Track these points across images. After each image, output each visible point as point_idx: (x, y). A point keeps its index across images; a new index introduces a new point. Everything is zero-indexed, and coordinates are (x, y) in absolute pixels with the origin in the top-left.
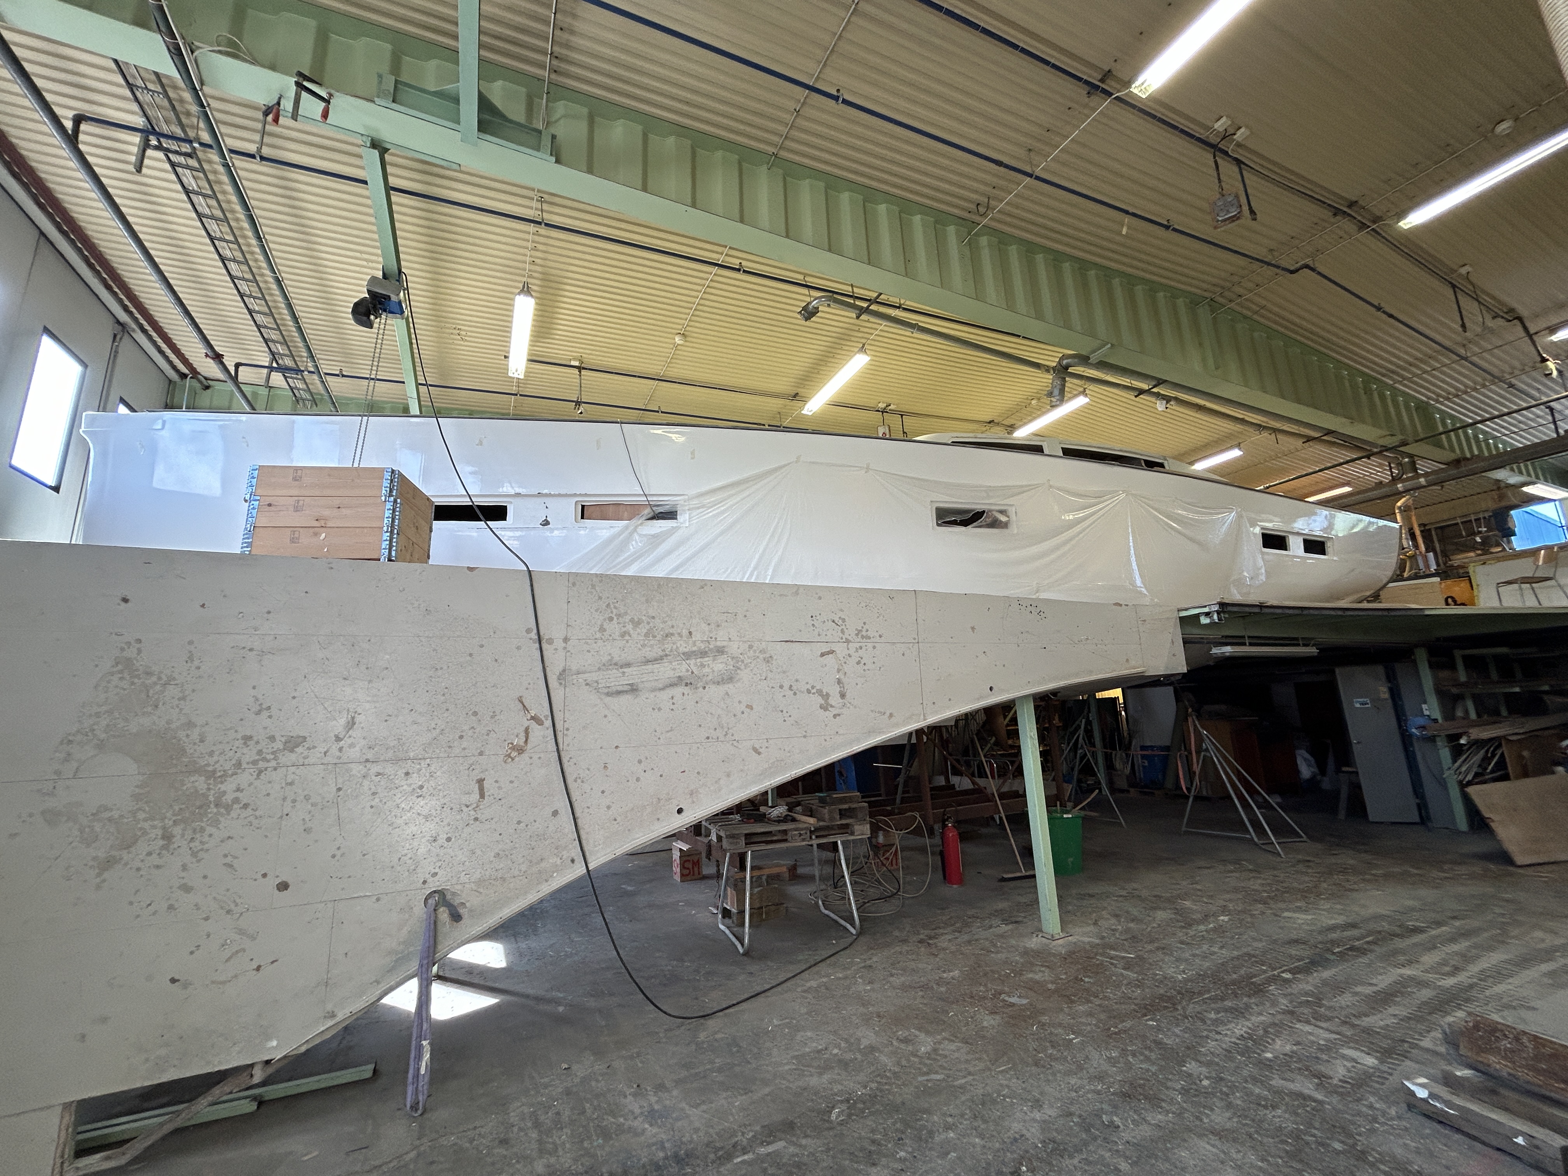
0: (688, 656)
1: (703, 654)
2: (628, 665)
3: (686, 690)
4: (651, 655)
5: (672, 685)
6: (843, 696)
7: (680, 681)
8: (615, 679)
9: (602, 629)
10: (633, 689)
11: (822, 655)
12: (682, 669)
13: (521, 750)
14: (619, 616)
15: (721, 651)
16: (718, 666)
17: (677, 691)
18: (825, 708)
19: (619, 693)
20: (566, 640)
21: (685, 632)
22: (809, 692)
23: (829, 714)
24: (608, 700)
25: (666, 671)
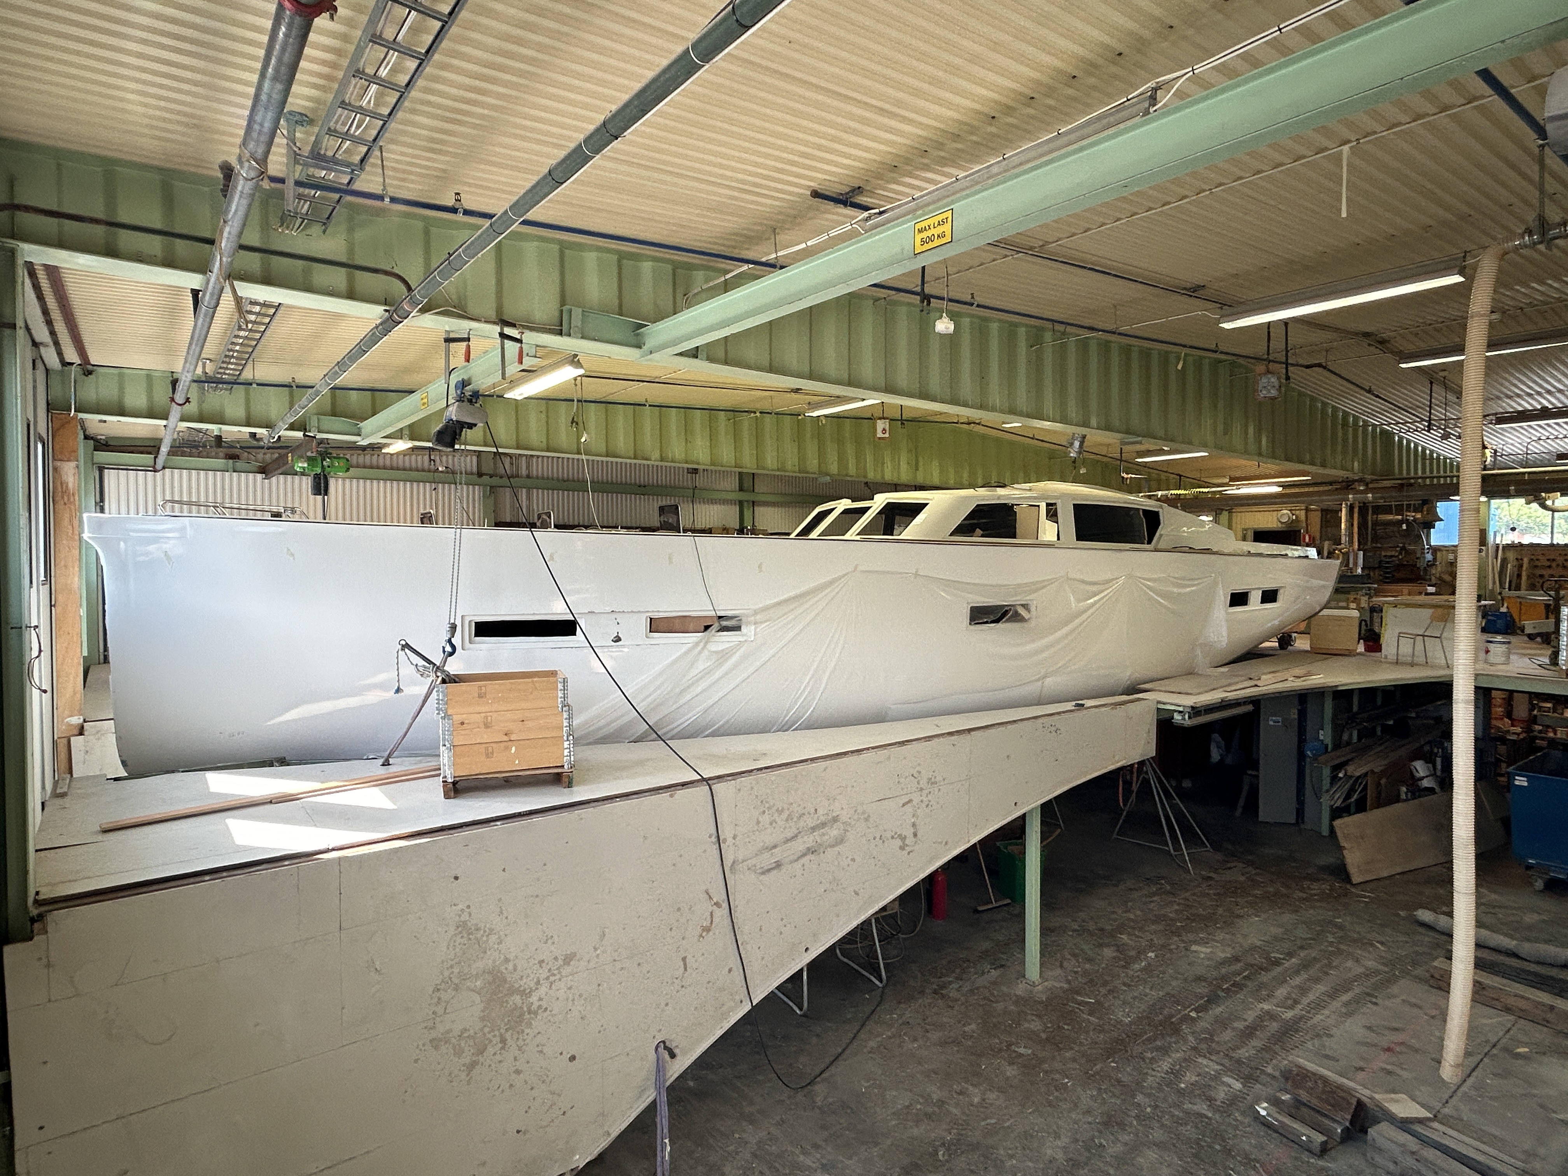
0: (813, 829)
1: (823, 825)
2: (775, 847)
3: (812, 857)
4: (789, 835)
5: (804, 855)
6: (915, 835)
7: (811, 851)
8: (767, 860)
9: (758, 822)
10: (778, 865)
11: (904, 805)
12: (808, 841)
13: (707, 930)
14: (769, 808)
15: (835, 820)
16: (834, 832)
17: (805, 860)
18: (902, 848)
19: (769, 870)
20: (734, 838)
21: (813, 811)
22: (893, 837)
23: (905, 853)
24: (762, 877)
25: (799, 846)
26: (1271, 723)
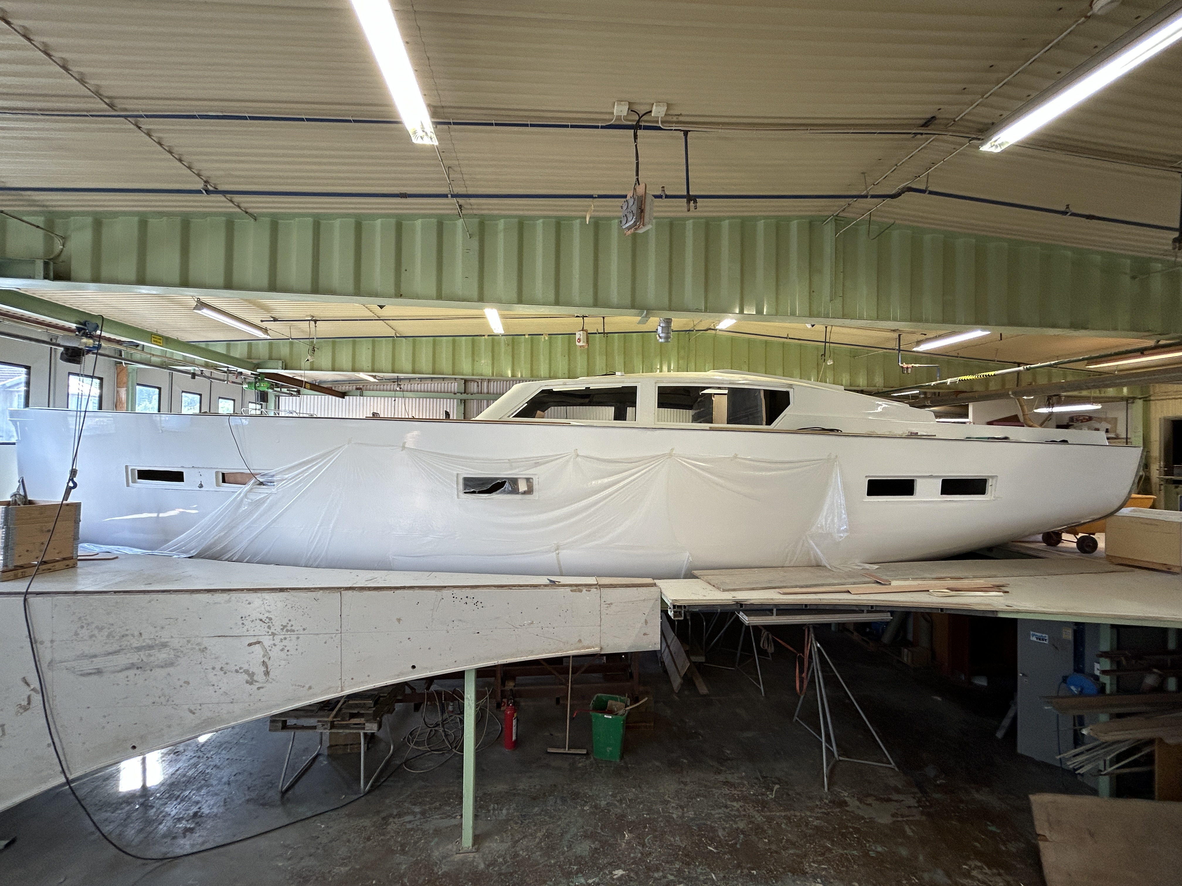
0: (139, 649)
1: (151, 647)
2: (95, 656)
3: (138, 672)
4: (110, 650)
5: (127, 669)
6: (267, 673)
7: (132, 666)
8: (87, 666)
9: (76, 634)
10: (99, 672)
11: (250, 645)
12: (134, 658)
13: (26, 709)
14: (88, 624)
15: (164, 645)
16: (163, 655)
17: (131, 673)
18: (250, 683)
19: (90, 674)
20: (52, 641)
21: (136, 633)
22: (237, 671)
23: (254, 687)
24: (82, 679)
25: (122, 660)
26: (1034, 639)
